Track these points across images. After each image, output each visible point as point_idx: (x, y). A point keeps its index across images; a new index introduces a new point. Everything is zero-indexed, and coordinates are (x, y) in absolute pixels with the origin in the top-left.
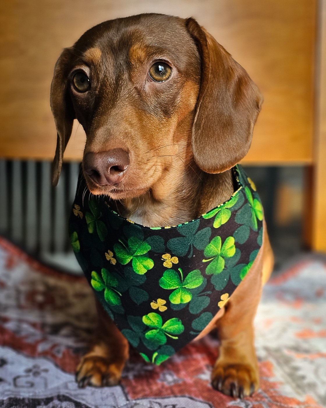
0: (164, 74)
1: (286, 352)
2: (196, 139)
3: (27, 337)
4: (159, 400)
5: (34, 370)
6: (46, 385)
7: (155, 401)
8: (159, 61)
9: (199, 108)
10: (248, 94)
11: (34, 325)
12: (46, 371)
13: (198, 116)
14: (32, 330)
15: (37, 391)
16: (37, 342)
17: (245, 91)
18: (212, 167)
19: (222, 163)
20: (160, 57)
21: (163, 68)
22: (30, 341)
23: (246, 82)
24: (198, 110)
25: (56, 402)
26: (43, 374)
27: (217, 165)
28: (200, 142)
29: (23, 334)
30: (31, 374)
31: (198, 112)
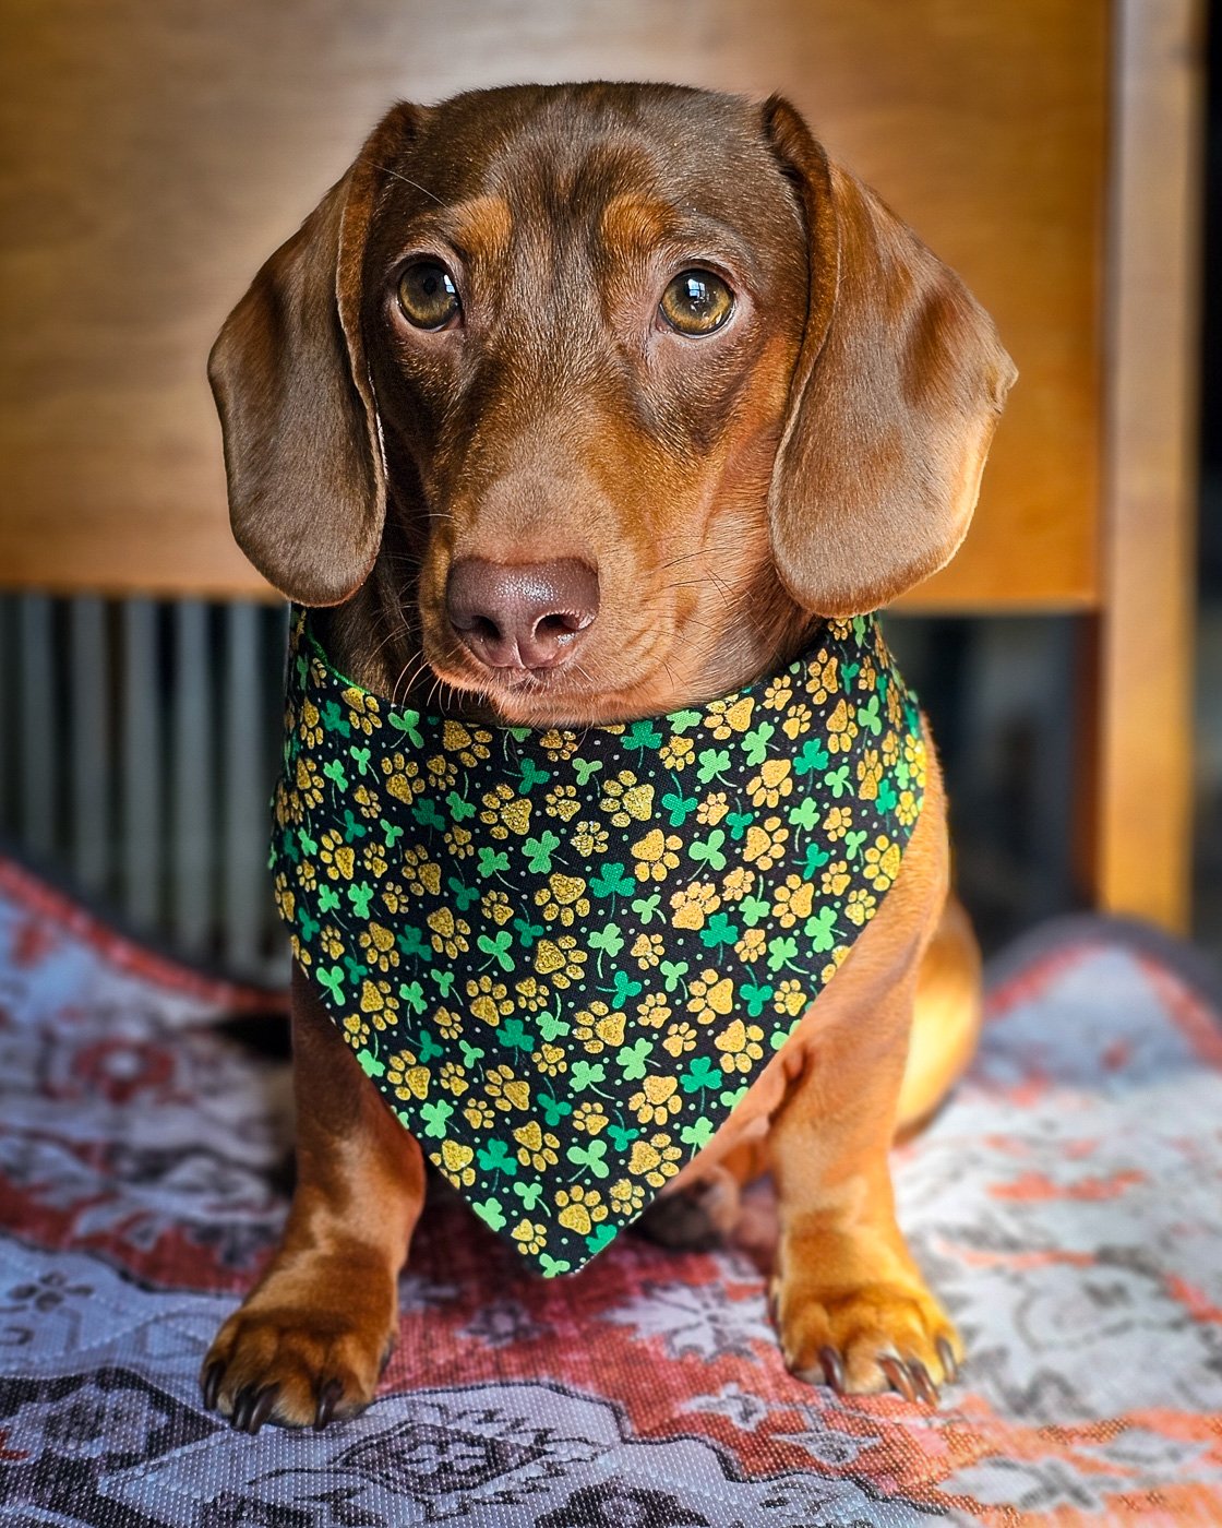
0: (705, 307)
1: (936, 1246)
2: (783, 500)
3: (44, 1188)
4: (441, 1398)
5: (44, 1289)
6: (72, 1339)
7: (429, 1399)
8: (700, 267)
9: (800, 397)
10: (959, 354)
11: (82, 1151)
12: (85, 1291)
13: (797, 426)
14: (71, 1166)
15: (36, 1359)
16: (79, 1205)
17: (949, 344)
18: (832, 596)
19: (866, 582)
20: (703, 254)
21: (703, 288)
22: (56, 1199)
23: (953, 311)
24: (797, 405)
25: (89, 1391)
26: (70, 1302)
27: (849, 588)
28: (796, 511)
29: (37, 1177)
30: (30, 1302)
31: (796, 412)
